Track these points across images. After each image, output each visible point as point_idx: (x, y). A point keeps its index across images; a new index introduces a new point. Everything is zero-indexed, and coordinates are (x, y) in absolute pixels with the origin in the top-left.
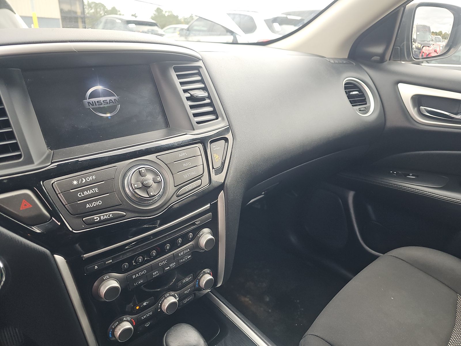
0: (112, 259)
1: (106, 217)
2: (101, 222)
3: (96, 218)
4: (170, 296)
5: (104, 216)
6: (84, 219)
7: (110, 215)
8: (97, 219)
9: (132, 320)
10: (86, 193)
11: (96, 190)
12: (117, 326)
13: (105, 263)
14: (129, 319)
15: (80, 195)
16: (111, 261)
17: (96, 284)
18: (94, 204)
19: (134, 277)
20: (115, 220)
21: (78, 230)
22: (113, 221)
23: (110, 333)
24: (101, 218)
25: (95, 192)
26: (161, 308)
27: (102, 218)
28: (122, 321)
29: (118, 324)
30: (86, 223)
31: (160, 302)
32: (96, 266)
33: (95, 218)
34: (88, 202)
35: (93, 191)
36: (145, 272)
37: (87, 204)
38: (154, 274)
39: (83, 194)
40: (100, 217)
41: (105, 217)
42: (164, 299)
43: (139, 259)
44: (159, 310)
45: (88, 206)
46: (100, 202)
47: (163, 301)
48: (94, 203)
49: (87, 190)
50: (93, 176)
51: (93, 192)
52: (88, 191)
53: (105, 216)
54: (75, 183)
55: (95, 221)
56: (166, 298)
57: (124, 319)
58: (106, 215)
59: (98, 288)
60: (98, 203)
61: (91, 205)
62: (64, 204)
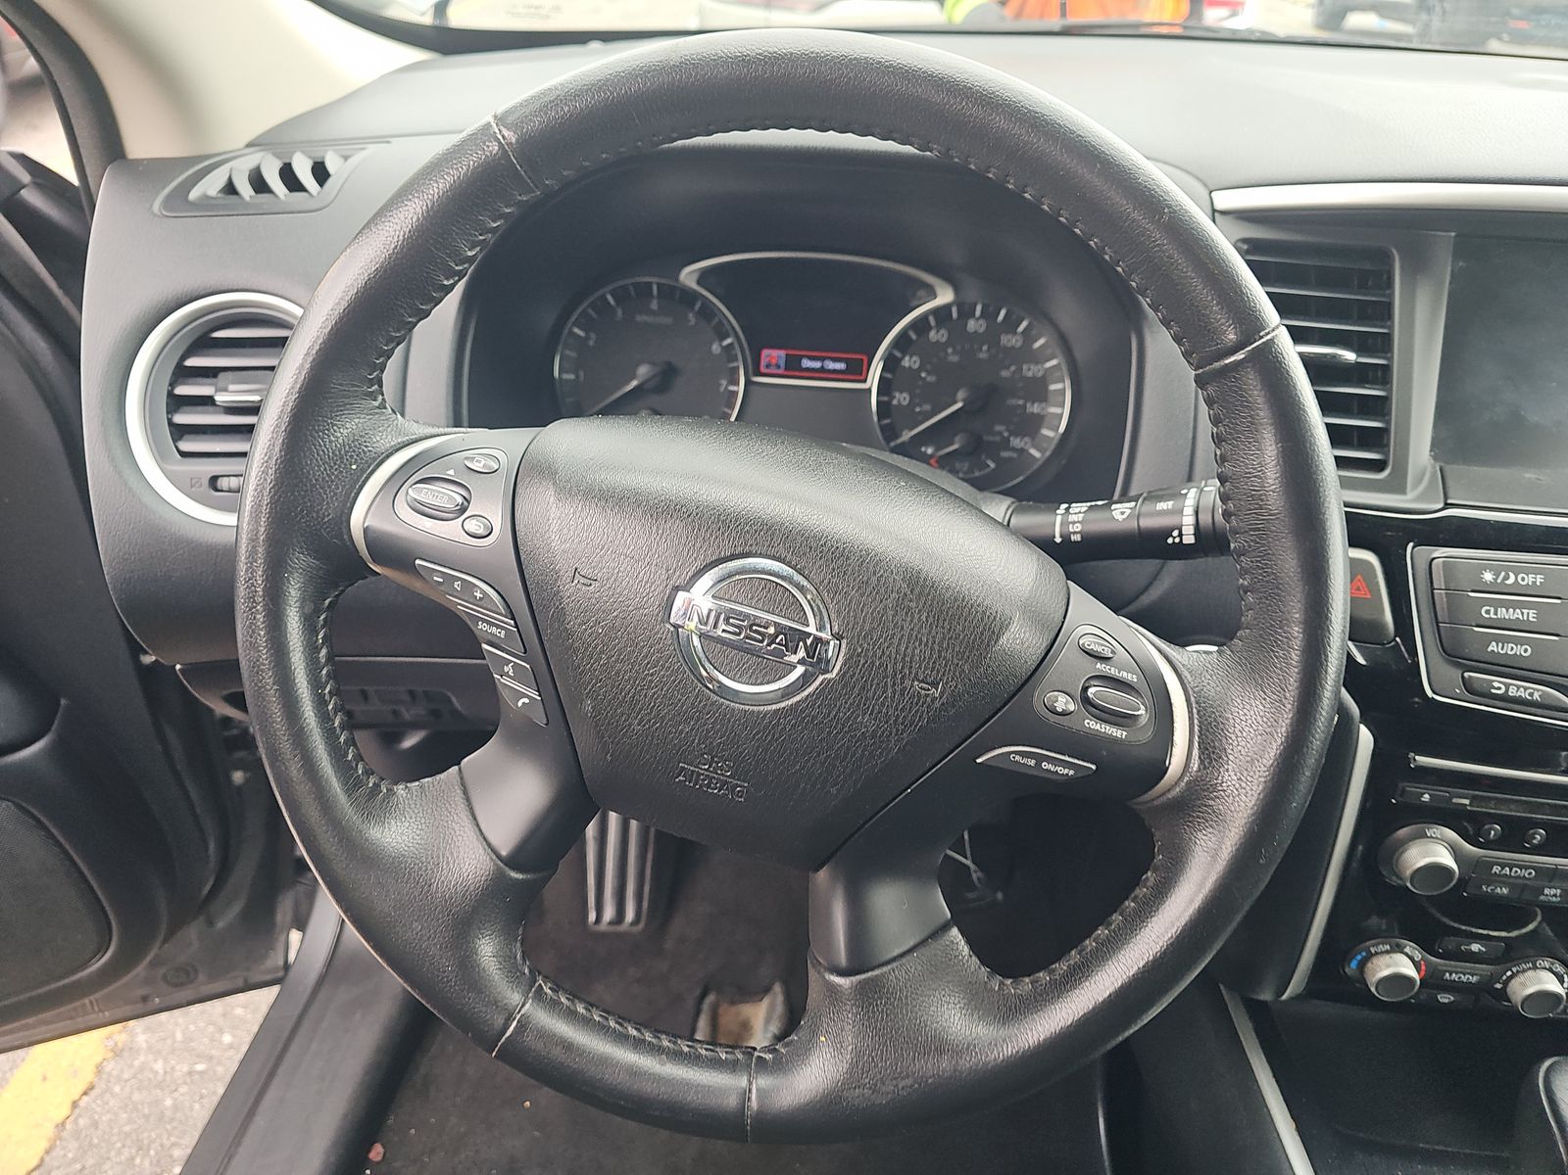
0: (1473, 798)
1: (1523, 695)
2: (1505, 699)
3: (1499, 685)
4: (1550, 970)
5: (1518, 689)
6: (1466, 674)
7: (1536, 692)
8: (1499, 688)
9: (1422, 962)
10: (1502, 613)
11: (1531, 615)
12: (1382, 953)
13: (1451, 798)
14: (1418, 956)
15: (1488, 612)
16: (1467, 802)
17: (1403, 832)
18: (1510, 649)
19: (1496, 869)
20: (1539, 711)
21: (1443, 694)
22: (1533, 710)
23: (1359, 957)
24: (1510, 690)
25: (1525, 618)
26: (1506, 983)
27: (1512, 692)
28: (1398, 949)
29: (1387, 952)
30: (1467, 685)
31: (1514, 970)
32: (1427, 796)
33: (1496, 684)
34: (1498, 639)
35: (1522, 613)
36: (1530, 873)
37: (1494, 643)
38: (1547, 891)
39: (1496, 614)
40: (1507, 686)
41: (1522, 693)
42: (1530, 969)
43: (1535, 833)
44: (1498, 986)
45: (1493, 647)
46: (1526, 651)
47: (1524, 971)
48: (1510, 645)
49: (1507, 605)
50: (1538, 576)
51: (1521, 618)
52: (1511, 610)
53: (1522, 689)
54: (1488, 576)
55: (1493, 691)
56: (1535, 968)
57: (1407, 950)
58: (1526, 689)
59: (1402, 844)
60: (1519, 650)
61: (1502, 649)
62: (1440, 619)
